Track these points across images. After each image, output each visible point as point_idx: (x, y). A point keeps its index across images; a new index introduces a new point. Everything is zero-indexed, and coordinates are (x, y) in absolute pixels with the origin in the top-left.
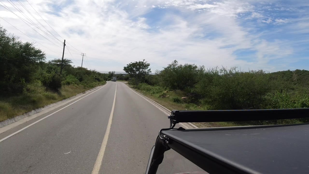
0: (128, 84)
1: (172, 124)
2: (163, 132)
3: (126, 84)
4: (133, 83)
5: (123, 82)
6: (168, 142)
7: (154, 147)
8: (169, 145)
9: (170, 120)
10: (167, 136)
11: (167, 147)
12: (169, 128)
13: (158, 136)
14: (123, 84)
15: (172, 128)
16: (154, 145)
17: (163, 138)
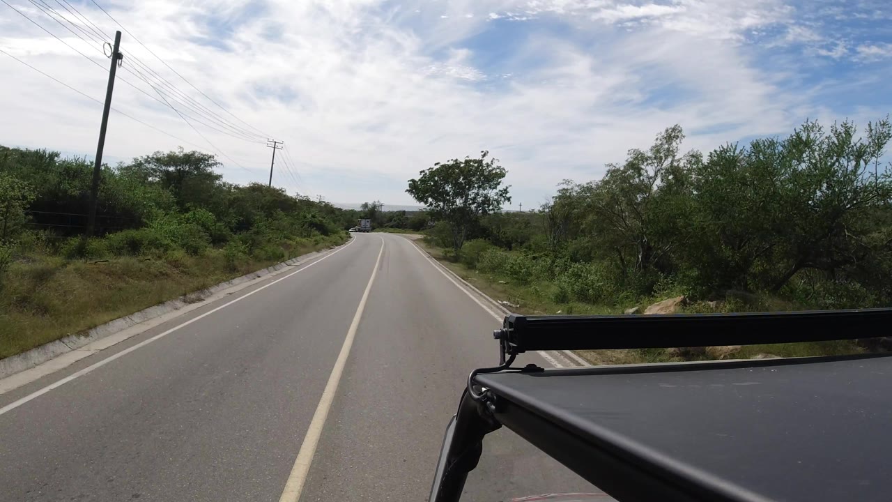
0: (423, 245)
1: (507, 355)
2: (480, 378)
3: (415, 241)
4: (440, 241)
5: (405, 237)
6: (493, 407)
7: (455, 422)
8: (498, 417)
9: (501, 344)
10: (492, 389)
11: (491, 421)
12: (498, 366)
13: (466, 390)
14: (406, 244)
15: (507, 367)
16: (454, 417)
17: (479, 395)
